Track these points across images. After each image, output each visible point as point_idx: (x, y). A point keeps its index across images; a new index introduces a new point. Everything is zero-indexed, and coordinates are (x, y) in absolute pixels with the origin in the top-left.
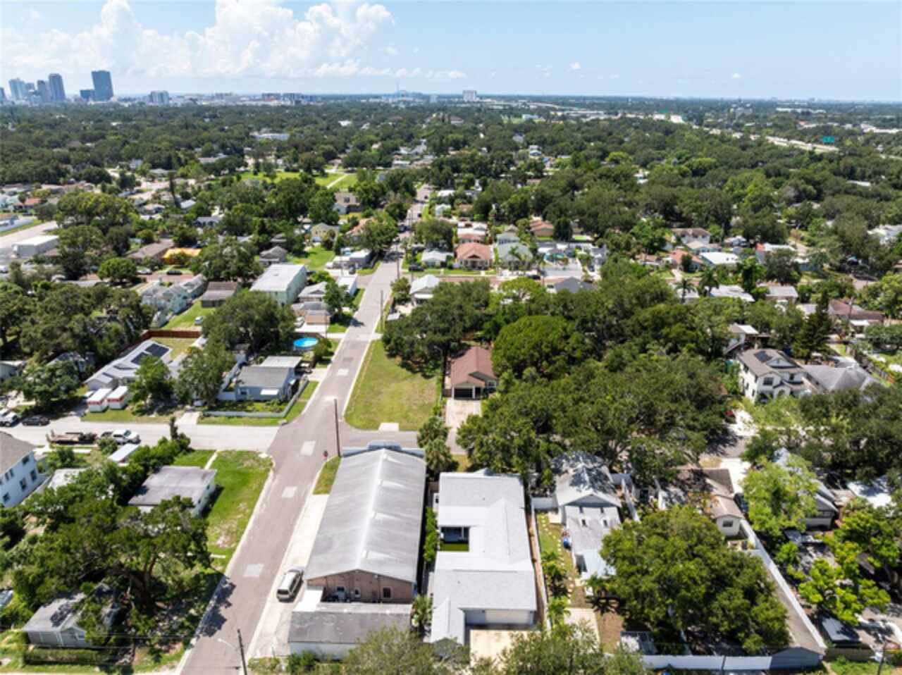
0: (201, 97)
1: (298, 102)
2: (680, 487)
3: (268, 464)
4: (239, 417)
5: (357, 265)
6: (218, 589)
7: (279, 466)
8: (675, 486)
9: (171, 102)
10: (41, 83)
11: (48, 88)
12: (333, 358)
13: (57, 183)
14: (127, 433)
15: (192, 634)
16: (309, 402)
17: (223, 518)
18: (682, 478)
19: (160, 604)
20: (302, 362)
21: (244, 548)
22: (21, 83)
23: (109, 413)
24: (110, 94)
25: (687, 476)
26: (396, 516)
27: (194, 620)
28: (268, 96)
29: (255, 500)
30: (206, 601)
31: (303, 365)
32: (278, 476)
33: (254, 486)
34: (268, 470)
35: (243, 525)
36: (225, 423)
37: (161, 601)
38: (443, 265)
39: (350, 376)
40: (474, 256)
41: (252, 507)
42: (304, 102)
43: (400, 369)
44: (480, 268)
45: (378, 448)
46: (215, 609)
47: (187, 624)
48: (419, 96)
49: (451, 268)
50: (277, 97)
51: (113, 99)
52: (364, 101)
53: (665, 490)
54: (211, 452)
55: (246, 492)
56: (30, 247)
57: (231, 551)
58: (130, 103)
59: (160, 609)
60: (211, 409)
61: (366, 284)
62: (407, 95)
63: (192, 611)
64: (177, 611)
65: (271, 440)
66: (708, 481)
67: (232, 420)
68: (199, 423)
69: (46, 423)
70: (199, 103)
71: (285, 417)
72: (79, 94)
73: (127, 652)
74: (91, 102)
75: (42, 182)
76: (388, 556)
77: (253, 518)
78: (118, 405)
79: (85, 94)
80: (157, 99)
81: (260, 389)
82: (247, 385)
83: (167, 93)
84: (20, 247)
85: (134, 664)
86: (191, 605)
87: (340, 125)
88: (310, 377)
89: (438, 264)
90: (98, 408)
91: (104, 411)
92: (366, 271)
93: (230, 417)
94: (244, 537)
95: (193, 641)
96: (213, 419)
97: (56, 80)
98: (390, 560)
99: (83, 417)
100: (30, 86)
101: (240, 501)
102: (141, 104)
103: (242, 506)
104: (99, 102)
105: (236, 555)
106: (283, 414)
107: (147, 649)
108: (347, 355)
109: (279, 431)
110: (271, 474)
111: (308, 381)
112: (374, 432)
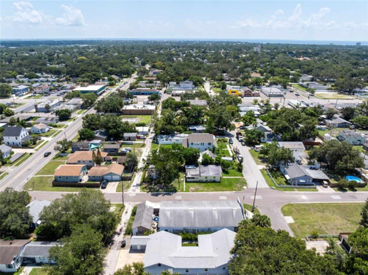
3: (240, 190)
4: (270, 177)
6: (169, 193)
12: (349, 192)
15: (152, 192)
20: (327, 180)
23: (255, 153)
27: (157, 191)
30: (165, 191)
34: (236, 190)
46: (162, 194)
63: (161, 190)
64: (160, 187)
71: (278, 187)
81: (287, 174)
82: (287, 170)
85: (143, 185)
86: (163, 189)
105: (186, 193)
106: (280, 186)
107: (147, 186)
109: (266, 188)
110: (234, 192)
111: (315, 188)
112: (282, 215)
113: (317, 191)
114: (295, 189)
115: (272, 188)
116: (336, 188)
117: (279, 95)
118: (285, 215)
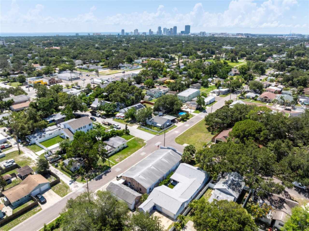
0: (216, 34)
1: (248, 37)
2: (270, 202)
3: (144, 144)
4: (148, 130)
5: (221, 93)
6: (106, 171)
7: (146, 146)
8: (268, 200)
9: (206, 35)
10: (171, 29)
11: (173, 31)
12: (188, 121)
13: (155, 58)
14: (118, 126)
15: (93, 178)
16: (170, 131)
17: (122, 154)
18: (273, 199)
19: (92, 169)
20: (176, 119)
21: (121, 163)
22: (166, 29)
23: (120, 120)
24: (189, 32)
25: (276, 199)
26: (157, 169)
27: (96, 175)
28: (238, 34)
29: (134, 152)
30: (102, 172)
31: (176, 120)
32: (144, 148)
33: (136, 149)
34: (143, 146)
35: (125, 157)
36: (143, 130)
37: (93, 168)
38: (253, 98)
39: (188, 127)
40: (266, 97)
41: (131, 154)
42: (250, 37)
43: (206, 129)
44: (267, 102)
45: (170, 149)
46: (102, 175)
47: (94, 175)
48: (300, 35)
49: (256, 100)
50: (242, 34)
51: (189, 34)
52: (275, 37)
53: (263, 200)
54: (134, 137)
55: (133, 149)
56: (135, 74)
57: (118, 163)
58: (194, 35)
59: (92, 170)
60: (143, 126)
61: (219, 100)
62: (295, 35)
63: (97, 173)
64: (94, 172)
65: (151, 138)
66: (285, 205)
67: (146, 130)
68: (137, 128)
69: (105, 119)
70: (214, 36)
71: (159, 133)
72: (180, 32)
73: (78, 176)
74: (183, 35)
75: (151, 57)
76: (145, 179)
77: (129, 157)
78: (122, 118)
79: (182, 32)
80: (202, 34)
81: (157, 123)
82: (154, 121)
83: (205, 32)
84: (133, 74)
85: (77, 179)
86: (98, 172)
87: (257, 45)
88: (175, 124)
89: (251, 98)
90: (117, 118)
91: (119, 119)
92: (223, 96)
93: (146, 129)
94: (123, 161)
95: (92, 180)
96: (141, 128)
97: (175, 28)
98: (145, 180)
99: (114, 119)
100: (168, 30)
101: (129, 151)
102: (197, 35)
103: (129, 153)
104: (185, 35)
105: (117, 164)
106: (159, 132)
107: (82, 177)
108: (193, 121)
109: (155, 137)
110: (143, 147)
111: (174, 125)
112: (181, 145)
113: (177, 126)
114: (168, 130)
115: (158, 135)
116: (182, 121)
117: (76, 78)
118: (182, 145)
